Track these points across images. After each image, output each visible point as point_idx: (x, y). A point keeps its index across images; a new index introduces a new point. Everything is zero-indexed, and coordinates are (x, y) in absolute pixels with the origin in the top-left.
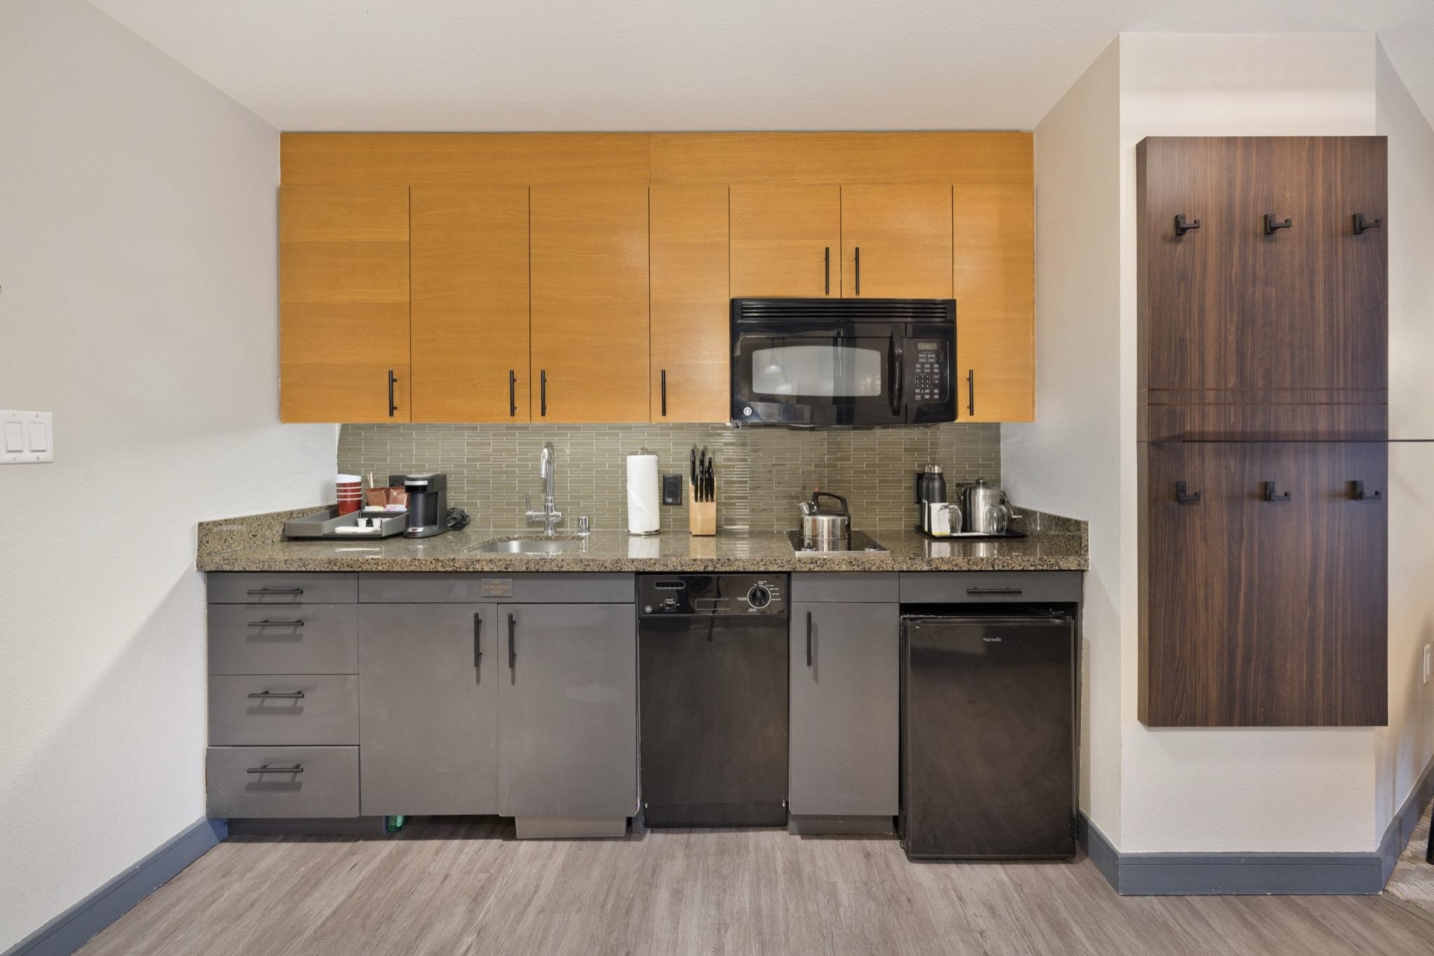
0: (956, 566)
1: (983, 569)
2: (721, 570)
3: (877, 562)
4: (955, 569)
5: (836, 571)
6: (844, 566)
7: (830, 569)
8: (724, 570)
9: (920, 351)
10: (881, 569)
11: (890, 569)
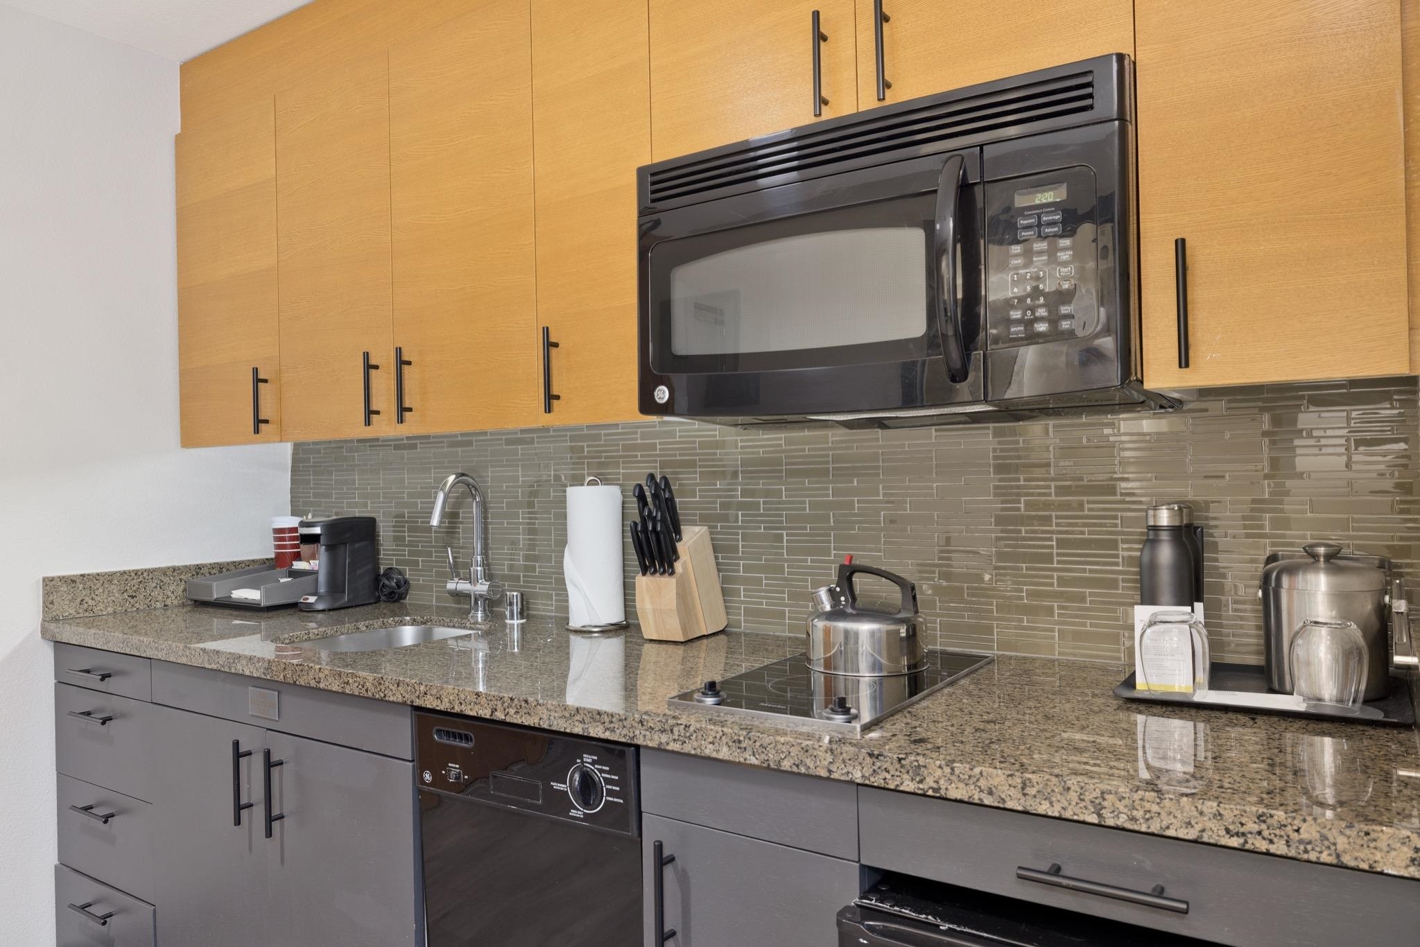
0: (990, 793)
1: (1068, 814)
2: (515, 721)
3: (794, 751)
4: (986, 802)
5: (709, 758)
6: (725, 749)
7: (698, 752)
8: (519, 721)
9: (1022, 211)
10: (803, 770)
11: (824, 773)
